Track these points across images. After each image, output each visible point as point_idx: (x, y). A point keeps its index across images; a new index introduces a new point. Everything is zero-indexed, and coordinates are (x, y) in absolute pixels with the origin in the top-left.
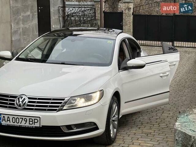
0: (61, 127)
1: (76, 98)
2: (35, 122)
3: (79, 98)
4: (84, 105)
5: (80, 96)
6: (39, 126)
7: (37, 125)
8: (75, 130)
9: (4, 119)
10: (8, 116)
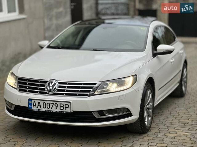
0: (92, 112)
1: (108, 83)
2: (65, 107)
3: (111, 83)
4: (117, 90)
5: (113, 81)
6: (70, 111)
7: (68, 110)
8: (108, 116)
9: (35, 105)
10: (39, 101)
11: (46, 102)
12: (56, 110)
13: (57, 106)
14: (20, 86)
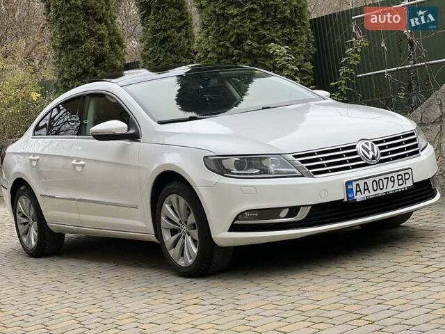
2: (406, 180)
6: (412, 184)
7: (409, 183)
9: (358, 189)
10: (365, 181)
11: (377, 179)
12: (393, 189)
13: (394, 181)
14: (309, 168)
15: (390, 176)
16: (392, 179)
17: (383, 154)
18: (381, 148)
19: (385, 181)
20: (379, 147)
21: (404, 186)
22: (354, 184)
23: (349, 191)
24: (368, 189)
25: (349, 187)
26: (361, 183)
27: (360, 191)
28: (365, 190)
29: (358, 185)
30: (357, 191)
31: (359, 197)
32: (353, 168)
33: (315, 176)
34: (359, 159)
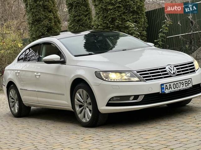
7: (190, 86)
9: (166, 88)
10: (170, 84)
11: (175, 83)
12: (183, 88)
13: (183, 84)
14: (144, 77)
15: (181, 82)
16: (183, 83)
17: (178, 72)
18: (177, 69)
19: (179, 84)
20: (176, 68)
21: (188, 87)
22: (165, 85)
23: (162, 88)
24: (171, 88)
25: (162, 87)
26: (168, 85)
27: (167, 88)
28: (170, 88)
29: (166, 85)
30: (166, 89)
31: (167, 91)
32: (164, 78)
33: (147, 81)
34: (167, 74)
